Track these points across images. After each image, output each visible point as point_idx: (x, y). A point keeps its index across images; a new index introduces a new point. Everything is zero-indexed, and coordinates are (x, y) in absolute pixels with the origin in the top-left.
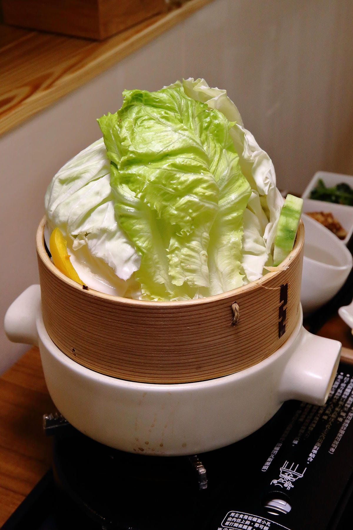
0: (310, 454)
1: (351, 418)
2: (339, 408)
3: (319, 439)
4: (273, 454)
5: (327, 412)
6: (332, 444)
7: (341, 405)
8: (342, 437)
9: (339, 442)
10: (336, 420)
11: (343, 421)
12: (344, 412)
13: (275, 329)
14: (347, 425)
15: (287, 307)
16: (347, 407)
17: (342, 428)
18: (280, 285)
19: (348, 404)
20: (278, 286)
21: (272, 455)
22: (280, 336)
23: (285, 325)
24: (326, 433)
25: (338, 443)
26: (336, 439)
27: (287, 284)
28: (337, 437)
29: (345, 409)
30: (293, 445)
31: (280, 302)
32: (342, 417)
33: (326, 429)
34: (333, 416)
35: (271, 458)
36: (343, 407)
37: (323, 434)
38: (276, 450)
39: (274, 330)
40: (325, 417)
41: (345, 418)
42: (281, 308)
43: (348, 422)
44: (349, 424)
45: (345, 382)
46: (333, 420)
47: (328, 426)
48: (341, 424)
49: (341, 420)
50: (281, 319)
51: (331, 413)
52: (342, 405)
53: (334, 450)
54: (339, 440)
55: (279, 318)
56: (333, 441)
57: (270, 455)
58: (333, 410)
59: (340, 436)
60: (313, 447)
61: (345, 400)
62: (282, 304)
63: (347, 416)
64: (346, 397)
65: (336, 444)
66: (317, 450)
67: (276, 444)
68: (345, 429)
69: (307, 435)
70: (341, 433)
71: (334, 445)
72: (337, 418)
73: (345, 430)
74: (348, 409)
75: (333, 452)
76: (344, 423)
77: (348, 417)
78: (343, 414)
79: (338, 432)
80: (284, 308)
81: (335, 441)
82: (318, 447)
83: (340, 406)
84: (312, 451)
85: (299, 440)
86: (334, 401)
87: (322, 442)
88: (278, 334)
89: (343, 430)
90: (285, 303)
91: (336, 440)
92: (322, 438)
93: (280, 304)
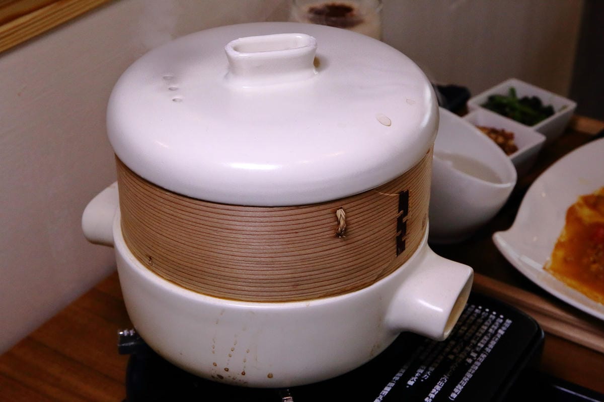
0: (425, 398)
1: (483, 360)
2: (470, 348)
3: (440, 382)
4: (382, 395)
5: (455, 350)
6: (454, 389)
7: (473, 344)
8: (468, 381)
9: (464, 387)
10: (464, 361)
11: (473, 363)
12: (476, 352)
13: (392, 245)
14: (477, 368)
15: (408, 218)
16: (479, 347)
17: (470, 371)
18: (399, 191)
19: (482, 343)
20: (396, 192)
21: (380, 396)
22: (398, 253)
23: (405, 240)
24: (449, 376)
25: (462, 387)
26: (461, 382)
27: (408, 191)
28: (462, 381)
29: (478, 349)
30: (408, 387)
31: (399, 212)
32: (472, 357)
33: (451, 371)
34: (461, 356)
35: (379, 399)
36: (475, 346)
37: (446, 376)
38: (386, 391)
39: (390, 245)
40: (451, 357)
41: (475, 359)
42: (400, 220)
43: (479, 364)
44: (479, 367)
45: (483, 317)
46: (461, 360)
47: (453, 367)
48: (470, 365)
49: (470, 361)
50: (400, 232)
51: (460, 353)
52: (475, 343)
53: (456, 395)
54: (464, 385)
55: (398, 232)
56: (457, 385)
57: (378, 396)
58: (462, 350)
59: (465, 380)
60: (431, 390)
61: (478, 339)
62: (402, 215)
63: (477, 357)
64: (480, 335)
65: (459, 389)
66: (436, 394)
67: (388, 384)
68: (473, 372)
69: (426, 376)
70: (467, 377)
71: (456, 390)
72: (466, 358)
73: (473, 374)
74: (480, 349)
75: (454, 398)
76: (474, 366)
77: (479, 358)
78: (474, 355)
79: (464, 376)
80: (404, 220)
81: (459, 385)
82: (437, 390)
83: (471, 344)
84: (429, 395)
85: (415, 380)
86: (465, 338)
87: (442, 386)
88: (395, 250)
89: (470, 373)
90: (406, 213)
91: (461, 384)
92: (444, 380)
93: (398, 215)
